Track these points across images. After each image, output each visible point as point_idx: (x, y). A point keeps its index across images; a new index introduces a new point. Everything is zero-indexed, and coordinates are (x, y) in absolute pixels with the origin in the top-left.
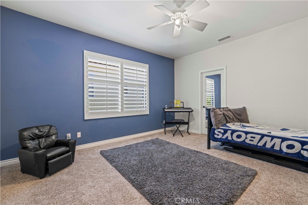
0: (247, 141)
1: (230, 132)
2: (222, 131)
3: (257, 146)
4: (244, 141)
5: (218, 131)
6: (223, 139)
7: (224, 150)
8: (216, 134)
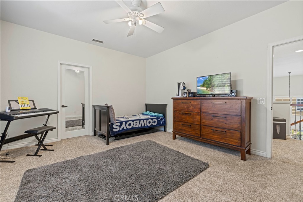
0: (135, 126)
1: (124, 123)
2: (119, 124)
3: (139, 127)
4: (133, 126)
5: (116, 125)
6: (120, 130)
7: (115, 140)
8: (114, 128)
